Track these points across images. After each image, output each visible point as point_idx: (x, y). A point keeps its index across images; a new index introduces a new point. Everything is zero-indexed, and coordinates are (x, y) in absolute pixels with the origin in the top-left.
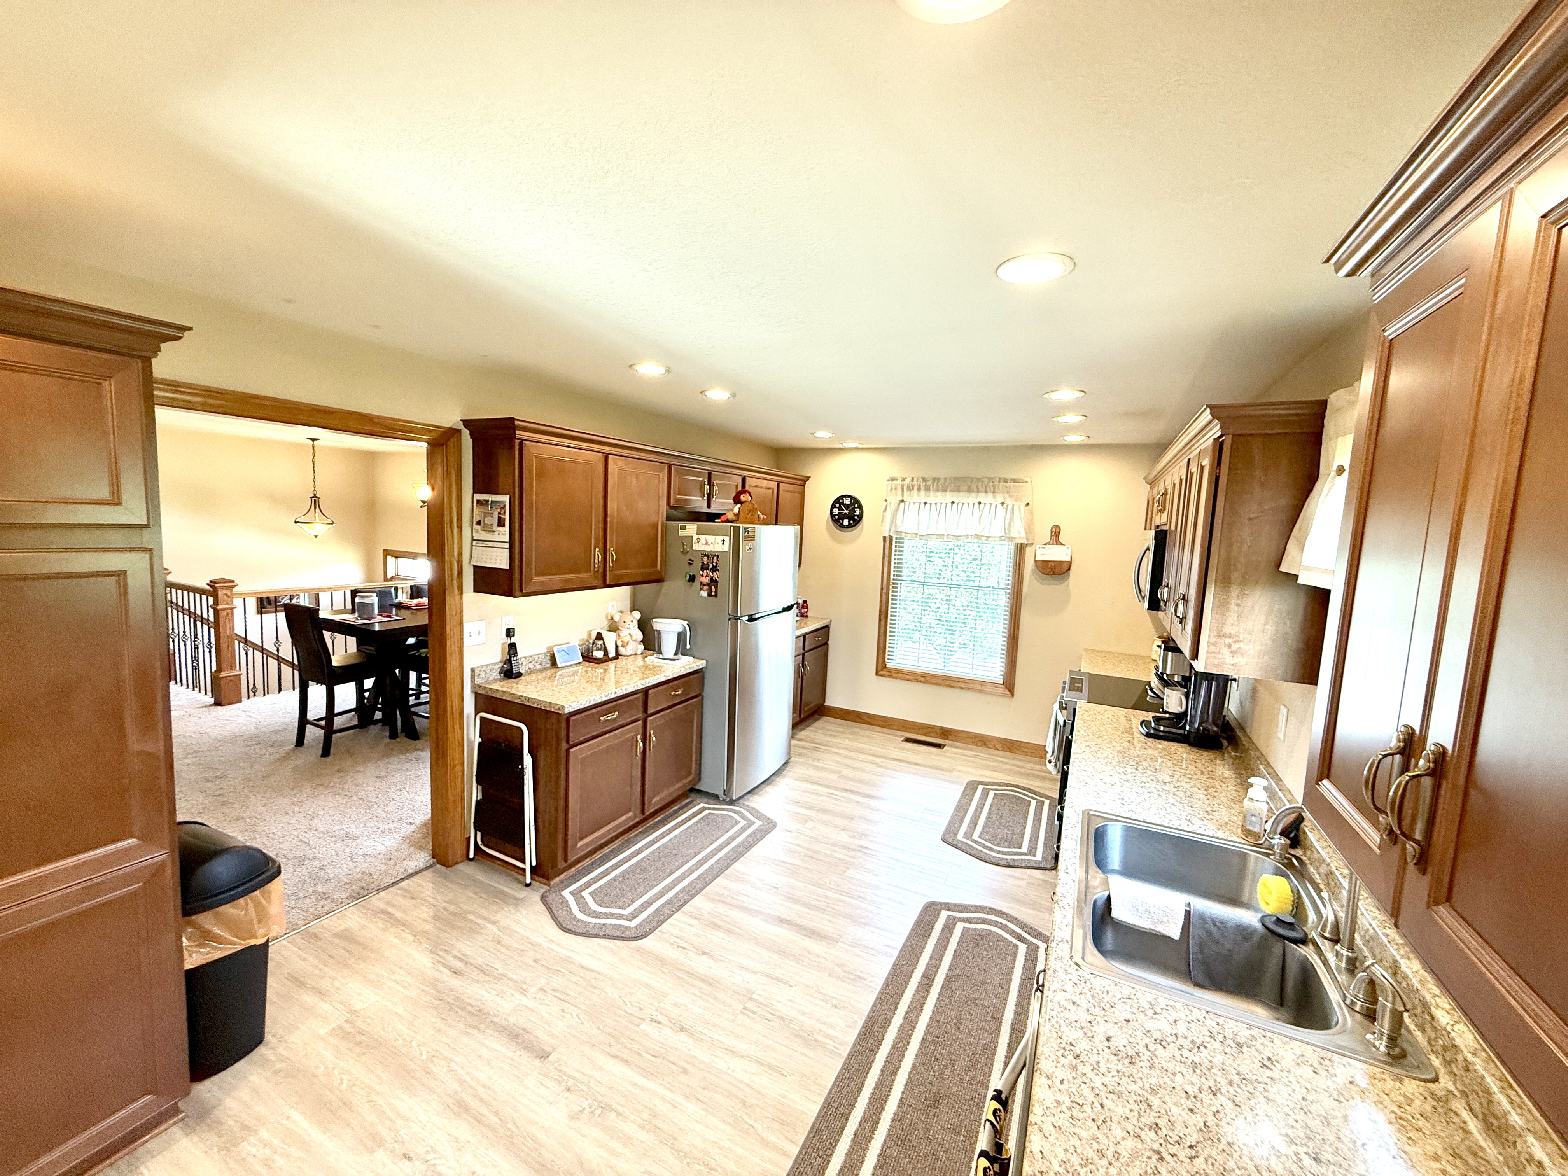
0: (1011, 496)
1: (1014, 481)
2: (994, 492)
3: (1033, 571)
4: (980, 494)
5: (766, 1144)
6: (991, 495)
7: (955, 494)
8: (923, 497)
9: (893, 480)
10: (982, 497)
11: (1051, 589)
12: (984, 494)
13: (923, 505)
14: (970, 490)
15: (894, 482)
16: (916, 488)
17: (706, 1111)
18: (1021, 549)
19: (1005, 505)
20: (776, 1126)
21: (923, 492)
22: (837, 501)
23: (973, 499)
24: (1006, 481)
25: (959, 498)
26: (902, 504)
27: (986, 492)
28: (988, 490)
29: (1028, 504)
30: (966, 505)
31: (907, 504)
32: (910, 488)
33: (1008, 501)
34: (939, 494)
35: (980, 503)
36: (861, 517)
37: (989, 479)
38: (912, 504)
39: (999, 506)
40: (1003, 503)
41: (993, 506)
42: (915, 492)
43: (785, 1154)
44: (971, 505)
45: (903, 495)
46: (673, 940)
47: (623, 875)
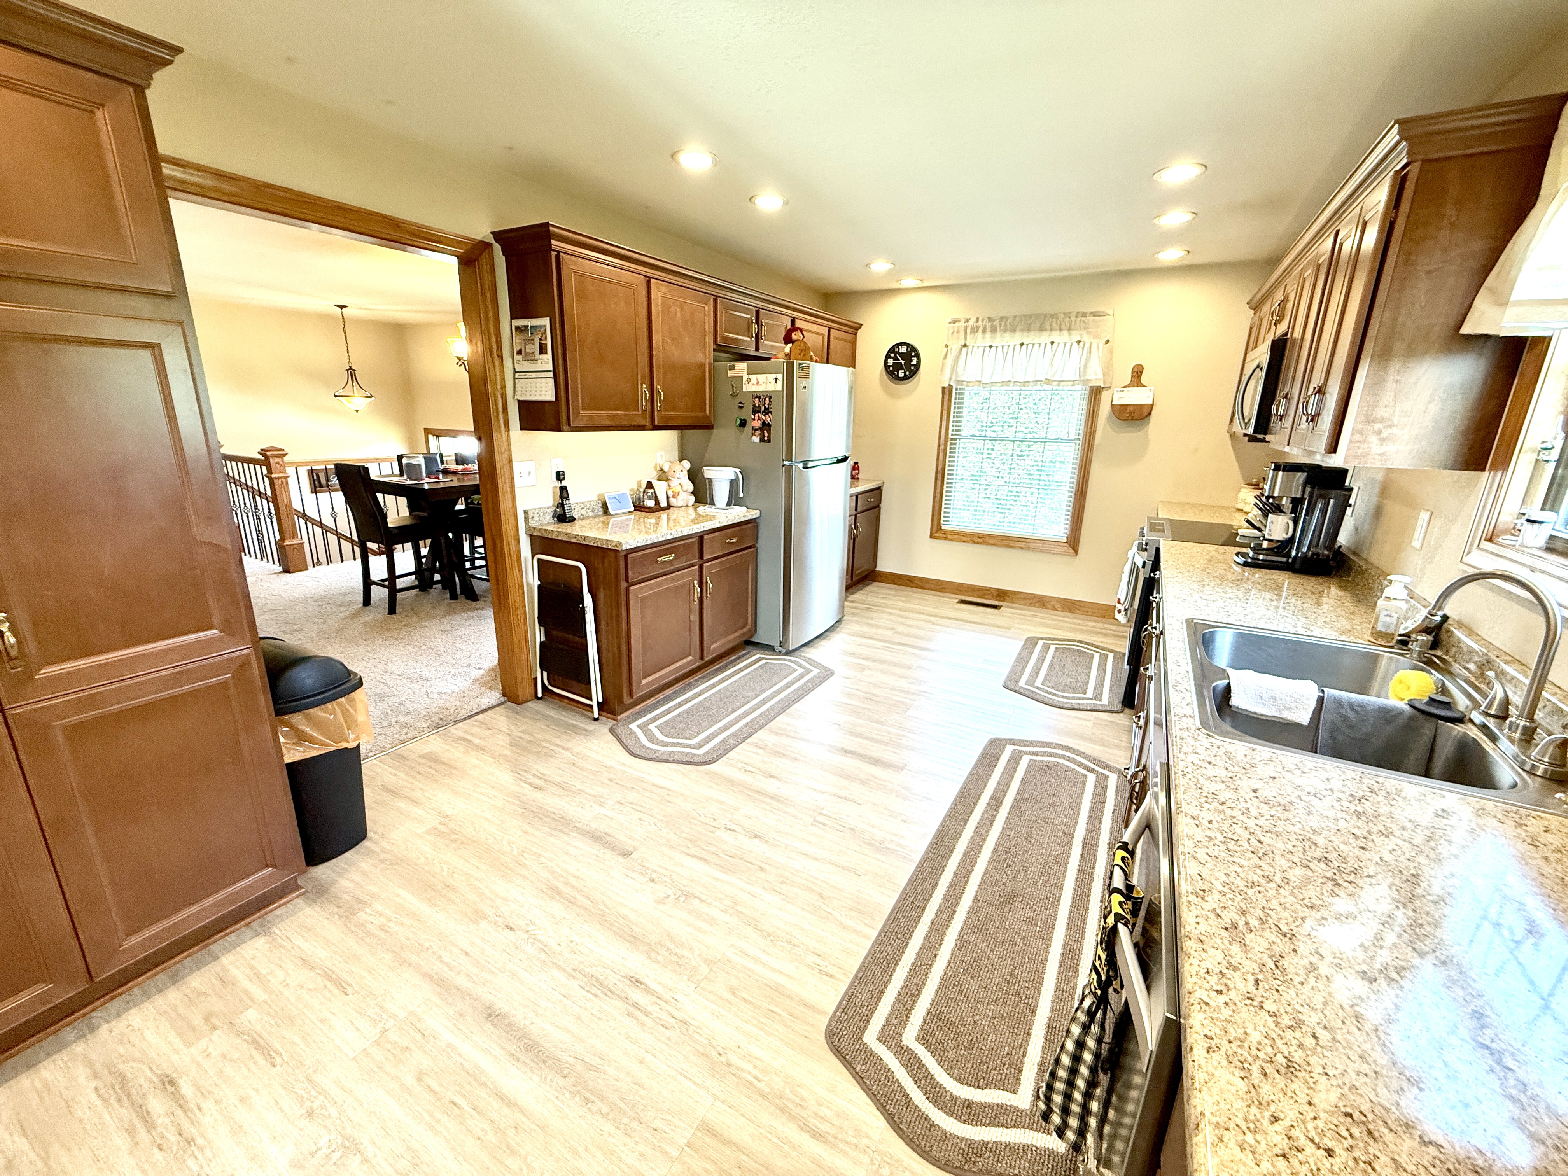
0: (1089, 333)
1: (1094, 314)
2: (1069, 329)
3: (1109, 418)
4: (1054, 333)
5: (845, 927)
6: (1065, 332)
7: (1026, 334)
8: (988, 339)
9: (955, 322)
10: (1056, 336)
11: (1128, 437)
12: (1058, 332)
13: (988, 349)
14: (1042, 329)
15: (957, 324)
16: (981, 329)
17: (784, 900)
18: (1096, 393)
19: (1081, 344)
20: (854, 914)
21: (988, 334)
22: (892, 350)
23: (1045, 338)
24: (1084, 315)
25: (1028, 338)
26: (964, 349)
27: (1061, 330)
28: (1063, 327)
29: (1108, 341)
30: (1036, 346)
31: (970, 348)
32: (975, 330)
33: (1086, 338)
34: (1007, 334)
35: (1052, 343)
36: (918, 366)
37: (1065, 314)
38: (975, 348)
39: (1075, 344)
40: (1079, 342)
41: (1068, 345)
42: (980, 334)
43: (865, 936)
44: (1043, 346)
45: (966, 338)
46: (740, 765)
47: (687, 712)
